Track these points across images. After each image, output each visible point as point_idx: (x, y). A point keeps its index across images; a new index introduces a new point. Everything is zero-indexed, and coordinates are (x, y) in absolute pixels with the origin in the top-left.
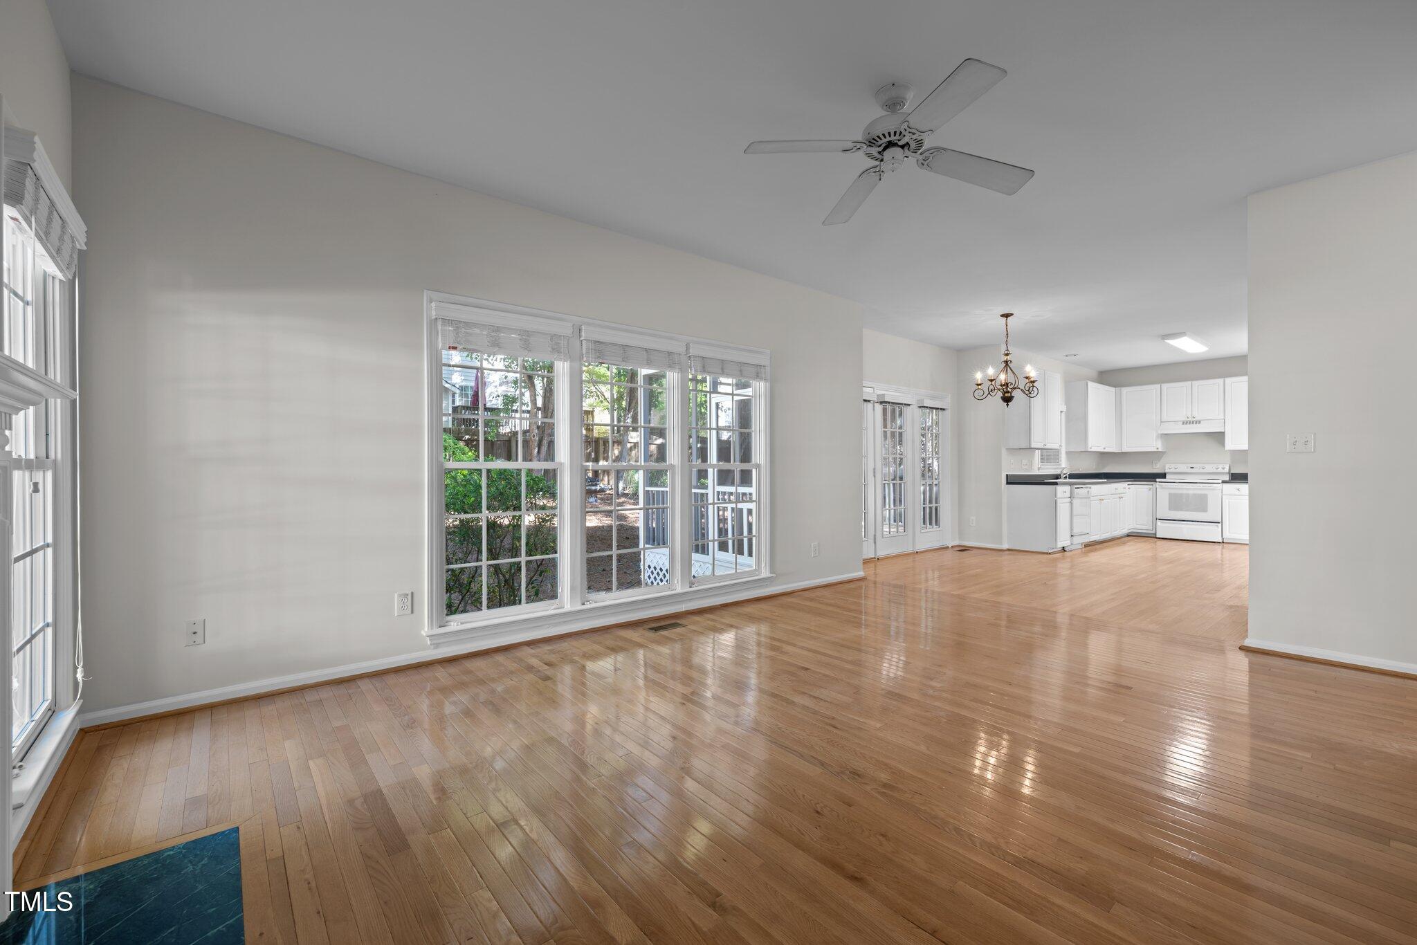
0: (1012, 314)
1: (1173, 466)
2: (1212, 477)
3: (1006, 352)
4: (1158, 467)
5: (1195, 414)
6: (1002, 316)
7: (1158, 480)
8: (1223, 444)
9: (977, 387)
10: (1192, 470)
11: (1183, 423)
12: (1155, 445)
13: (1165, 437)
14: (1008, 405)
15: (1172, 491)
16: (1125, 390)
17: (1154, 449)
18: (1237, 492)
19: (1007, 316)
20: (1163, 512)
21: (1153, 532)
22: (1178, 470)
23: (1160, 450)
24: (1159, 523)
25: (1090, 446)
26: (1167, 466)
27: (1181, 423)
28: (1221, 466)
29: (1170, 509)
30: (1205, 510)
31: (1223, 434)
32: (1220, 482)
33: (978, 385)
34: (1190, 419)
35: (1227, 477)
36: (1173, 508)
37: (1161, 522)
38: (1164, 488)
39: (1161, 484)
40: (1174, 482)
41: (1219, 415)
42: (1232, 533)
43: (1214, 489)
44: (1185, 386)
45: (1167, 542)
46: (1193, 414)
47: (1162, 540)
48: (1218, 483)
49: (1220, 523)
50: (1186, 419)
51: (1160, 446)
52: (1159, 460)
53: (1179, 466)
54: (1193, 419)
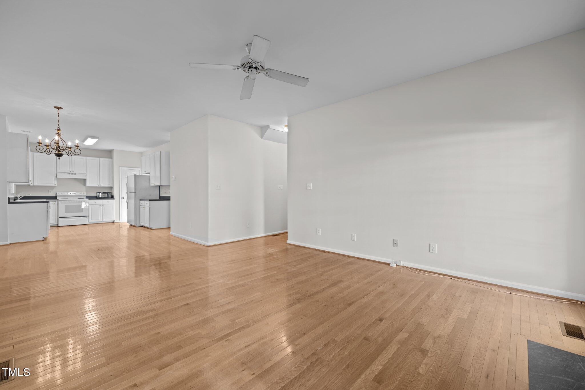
0: (61, 108)
1: (61, 193)
2: (80, 198)
3: (58, 129)
4: (52, 193)
6: (55, 107)
8: (85, 184)
9: (38, 144)
11: (68, 174)
12: (52, 183)
13: (59, 179)
14: (59, 158)
15: (67, 204)
17: (53, 185)
18: (94, 203)
19: (58, 108)
20: (61, 214)
21: (57, 224)
22: (61, 195)
23: (56, 185)
26: (58, 193)
28: (82, 193)
31: (85, 179)
33: (39, 143)
34: (71, 172)
35: (85, 197)
36: (66, 211)
37: (61, 219)
38: (62, 203)
39: (61, 201)
40: (68, 200)
41: (84, 172)
42: (92, 220)
43: (84, 202)
44: (69, 158)
45: (64, 228)
46: (73, 170)
47: (62, 227)
48: (87, 200)
49: (87, 216)
50: (69, 172)
51: (56, 183)
52: (53, 189)
53: (63, 193)
54: (73, 173)
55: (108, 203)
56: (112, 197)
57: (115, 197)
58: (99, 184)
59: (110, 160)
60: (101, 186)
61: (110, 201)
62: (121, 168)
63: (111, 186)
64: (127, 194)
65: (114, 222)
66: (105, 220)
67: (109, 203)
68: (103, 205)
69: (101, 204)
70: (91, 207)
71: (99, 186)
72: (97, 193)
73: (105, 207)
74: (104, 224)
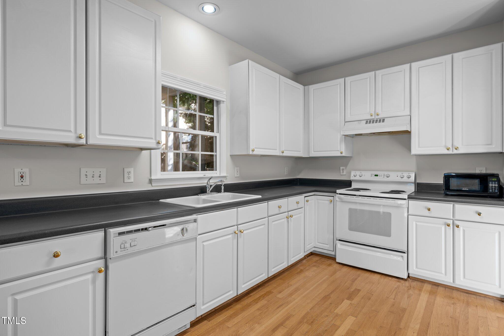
1: (358, 173)
5: (379, 111)
7: (338, 191)
8: (408, 147)
10: (376, 179)
11: (367, 123)
15: (353, 207)
16: (312, 88)
17: (338, 154)
18: (427, 213)
20: (344, 232)
21: (334, 253)
22: (362, 178)
23: (344, 155)
24: (339, 244)
25: (252, 147)
26: (353, 173)
27: (365, 121)
28: (406, 174)
29: (350, 229)
30: (388, 234)
31: (408, 133)
32: (406, 197)
34: (373, 117)
36: (353, 227)
37: (341, 244)
38: (342, 201)
39: (341, 197)
40: (355, 195)
41: (404, 110)
42: (419, 268)
43: (399, 207)
44: (368, 79)
45: (345, 269)
46: (377, 111)
47: (341, 266)
48: (405, 199)
49: (404, 253)
50: (369, 117)
51: (343, 150)
52: (346, 165)
53: (363, 173)
54: (377, 117)
58: (450, 146)
60: (455, 152)
67: (484, 218)
68: (457, 223)
69: (452, 218)
70: (416, 225)
71: (450, 152)
72: (447, 178)
73: (464, 231)
74: (462, 293)
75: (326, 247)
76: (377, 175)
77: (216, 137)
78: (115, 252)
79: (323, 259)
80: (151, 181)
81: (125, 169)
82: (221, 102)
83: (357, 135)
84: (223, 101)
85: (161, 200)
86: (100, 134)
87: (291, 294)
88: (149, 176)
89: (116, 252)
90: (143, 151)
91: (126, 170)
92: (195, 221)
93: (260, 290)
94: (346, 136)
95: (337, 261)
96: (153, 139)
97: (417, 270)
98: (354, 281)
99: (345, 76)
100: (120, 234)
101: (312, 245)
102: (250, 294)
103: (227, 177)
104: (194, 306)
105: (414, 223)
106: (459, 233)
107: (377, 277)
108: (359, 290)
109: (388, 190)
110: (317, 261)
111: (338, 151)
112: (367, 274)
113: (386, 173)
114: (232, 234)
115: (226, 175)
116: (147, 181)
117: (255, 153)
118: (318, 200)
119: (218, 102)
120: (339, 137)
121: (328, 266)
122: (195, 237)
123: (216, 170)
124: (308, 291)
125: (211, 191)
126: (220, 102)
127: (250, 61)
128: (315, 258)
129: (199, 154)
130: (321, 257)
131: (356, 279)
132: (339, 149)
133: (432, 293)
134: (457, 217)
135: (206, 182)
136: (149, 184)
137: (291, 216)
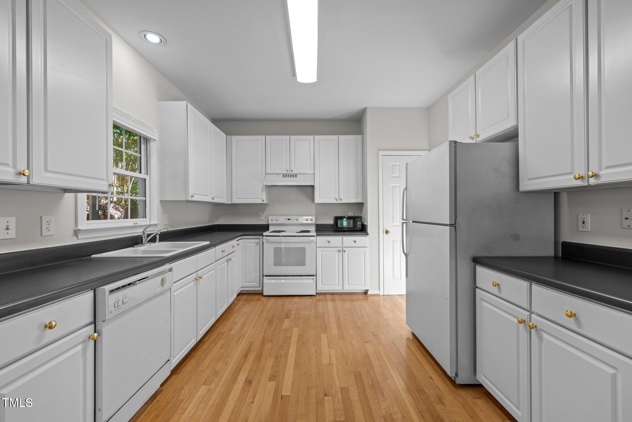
1: (274, 217)
2: (303, 229)
4: (262, 219)
5: (293, 168)
7: (265, 234)
8: (313, 197)
10: (289, 222)
11: (283, 176)
12: (260, 197)
13: (269, 188)
15: (276, 245)
16: (235, 138)
17: (260, 201)
18: (327, 244)
20: (270, 268)
21: (260, 289)
22: (278, 222)
23: (265, 202)
24: (265, 279)
26: (270, 218)
28: (309, 218)
29: (275, 264)
30: (303, 263)
31: (313, 187)
32: (315, 234)
34: (288, 172)
35: (313, 229)
36: (277, 263)
37: (268, 279)
38: (268, 242)
39: (268, 239)
40: (279, 236)
41: (310, 170)
42: (324, 285)
43: (310, 242)
44: (285, 140)
45: (272, 299)
46: (291, 168)
47: (268, 298)
48: (314, 236)
49: (314, 276)
50: (286, 172)
51: (264, 198)
52: (263, 211)
53: (279, 217)
54: (291, 173)
55: (354, 245)
56: (363, 230)
57: (369, 230)
58: (337, 197)
59: (359, 137)
60: (341, 202)
61: (359, 239)
62: (382, 153)
63: (361, 201)
64: (405, 225)
65: (366, 292)
66: (348, 288)
67: (357, 244)
68: (344, 249)
69: (341, 246)
70: (321, 254)
71: (338, 202)
72: (337, 219)
73: (348, 254)
74: (347, 295)
75: (253, 284)
76: (289, 219)
77: (145, 179)
78: (109, 312)
79: (251, 297)
80: (76, 233)
81: (43, 218)
82: (152, 141)
83: (272, 186)
84: (154, 140)
85: (93, 256)
86: (45, 171)
87: (242, 328)
88: (74, 226)
89: (111, 312)
90: (66, 194)
91: (44, 220)
92: (171, 270)
93: (211, 334)
94: (266, 186)
95: (264, 294)
96: (104, 180)
97: (323, 286)
98: (283, 305)
99: (266, 134)
100: (111, 291)
101: (241, 285)
102: (204, 339)
103: (158, 225)
104: (169, 360)
105: (320, 252)
106: (345, 255)
107: (296, 299)
108: (290, 310)
109: (299, 230)
110: (247, 298)
111: (260, 199)
112: (289, 299)
113: (296, 217)
114: (193, 281)
115: (157, 223)
116: (72, 232)
117: (193, 199)
118: (245, 243)
119: (147, 140)
120: (260, 186)
121: (257, 301)
122: (169, 287)
123: (146, 218)
124: (254, 322)
125: (148, 242)
126: (150, 140)
127: (189, 104)
128: (244, 297)
129: (128, 199)
130: (248, 296)
131: (284, 304)
132: (261, 197)
133: (333, 300)
134: (344, 246)
135: (142, 230)
136: (74, 236)
137: (230, 260)
